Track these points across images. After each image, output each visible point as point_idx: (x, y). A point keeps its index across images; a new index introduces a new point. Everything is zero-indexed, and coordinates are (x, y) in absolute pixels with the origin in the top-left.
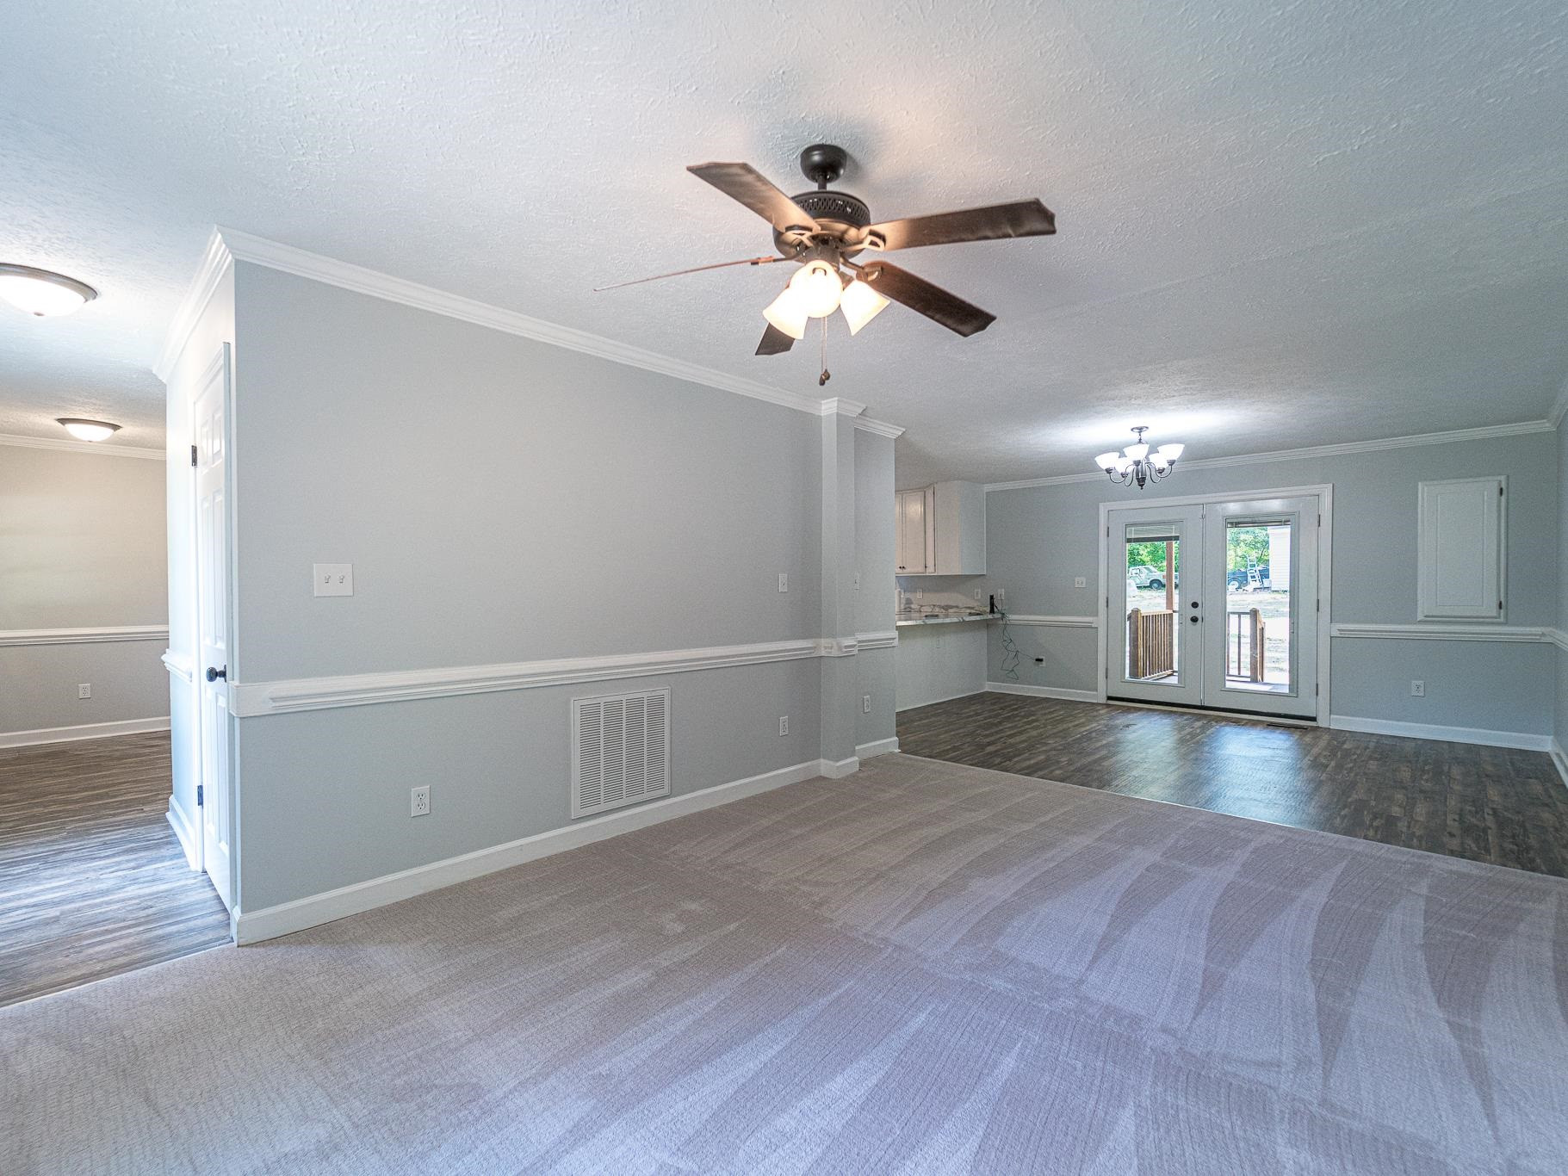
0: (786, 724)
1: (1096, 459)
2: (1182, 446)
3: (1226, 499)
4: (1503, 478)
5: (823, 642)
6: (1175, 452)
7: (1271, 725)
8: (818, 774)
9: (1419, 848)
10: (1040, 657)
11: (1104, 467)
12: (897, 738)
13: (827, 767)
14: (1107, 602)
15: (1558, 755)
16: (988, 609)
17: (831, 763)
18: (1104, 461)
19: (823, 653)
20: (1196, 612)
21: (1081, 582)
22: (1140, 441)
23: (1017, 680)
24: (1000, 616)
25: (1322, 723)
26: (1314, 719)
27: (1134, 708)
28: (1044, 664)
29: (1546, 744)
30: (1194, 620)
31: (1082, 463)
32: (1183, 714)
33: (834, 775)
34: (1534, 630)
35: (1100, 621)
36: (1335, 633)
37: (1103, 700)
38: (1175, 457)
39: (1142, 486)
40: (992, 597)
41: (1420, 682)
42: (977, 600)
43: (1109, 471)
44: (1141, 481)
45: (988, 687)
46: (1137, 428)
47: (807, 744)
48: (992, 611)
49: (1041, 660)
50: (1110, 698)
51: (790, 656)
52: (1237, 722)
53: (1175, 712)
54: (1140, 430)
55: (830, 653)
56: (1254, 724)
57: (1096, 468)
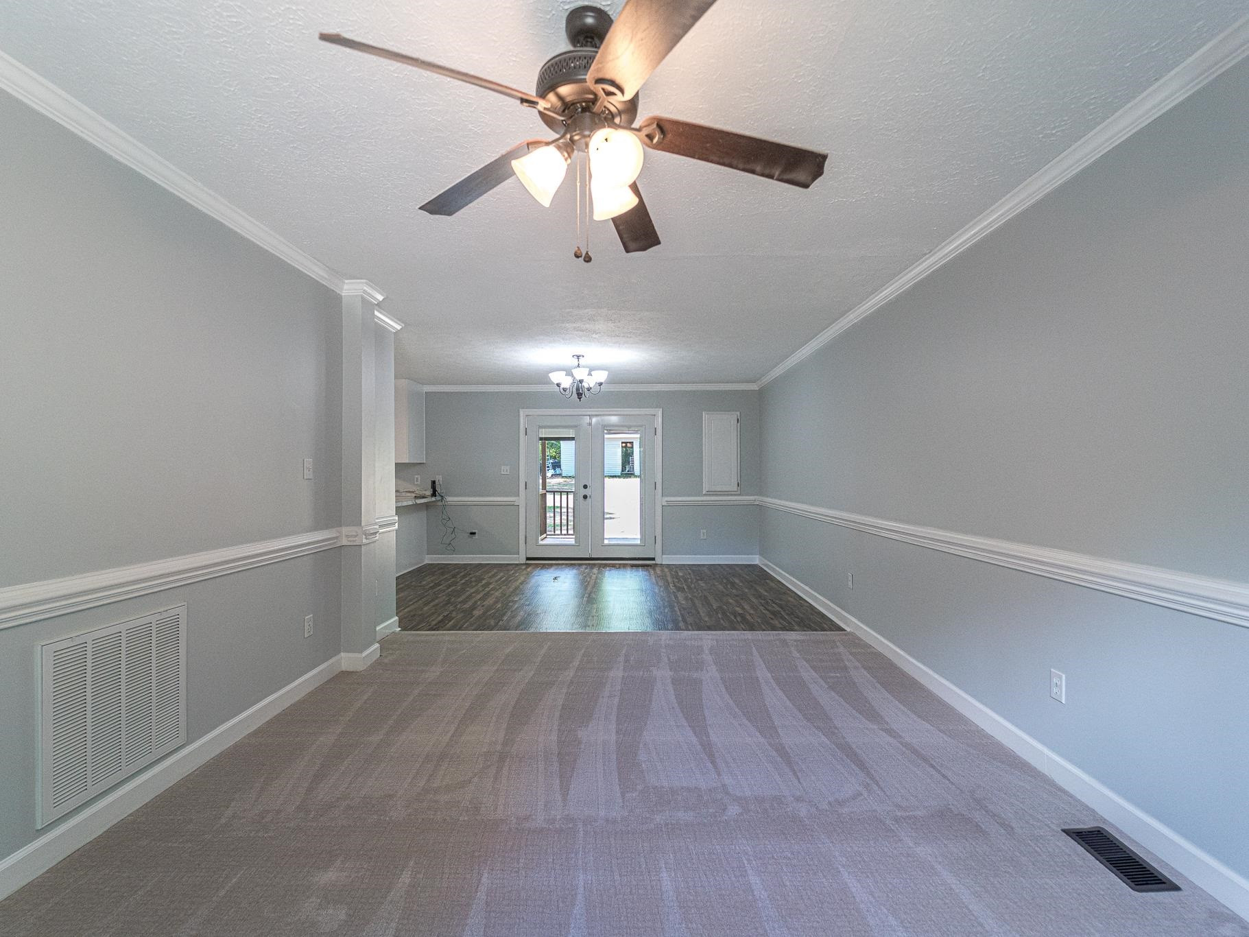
0: (311, 623)
1: (550, 375)
2: (607, 373)
3: (611, 413)
4: (738, 413)
5: (345, 530)
6: (601, 376)
7: (632, 566)
8: (340, 670)
9: (693, 630)
10: (474, 531)
11: (556, 382)
12: (397, 618)
13: (348, 661)
14: (526, 485)
15: (766, 565)
16: (429, 492)
17: (356, 655)
18: (556, 377)
19: (345, 542)
20: (587, 492)
21: (505, 470)
22: (578, 366)
23: (454, 551)
24: (440, 498)
25: (658, 561)
26: (653, 559)
27: (548, 564)
28: (476, 536)
29: (756, 560)
30: (585, 497)
31: (541, 377)
32: (580, 565)
33: (360, 667)
34: (752, 498)
35: (521, 500)
36: (664, 504)
37: (523, 561)
38: (602, 380)
39: (580, 399)
40: (434, 482)
41: (705, 531)
42: (417, 485)
43: (558, 385)
44: (580, 395)
45: (428, 559)
46: (577, 356)
47: (330, 641)
48: (434, 494)
49: (474, 533)
50: (528, 559)
51: (316, 548)
52: (613, 566)
53: (574, 564)
54: (578, 357)
55: (354, 541)
56: (625, 566)
57: (549, 382)
